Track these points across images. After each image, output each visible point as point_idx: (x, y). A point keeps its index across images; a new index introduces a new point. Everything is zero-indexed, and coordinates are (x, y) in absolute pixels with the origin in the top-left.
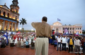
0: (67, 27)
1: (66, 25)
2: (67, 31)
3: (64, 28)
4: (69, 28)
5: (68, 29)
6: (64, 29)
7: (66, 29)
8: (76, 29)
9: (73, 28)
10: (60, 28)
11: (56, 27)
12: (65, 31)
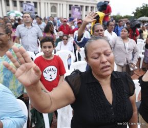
0: (79, 5)
2: (79, 13)
3: (70, 6)
4: (82, 6)
5: (80, 8)
6: (70, 9)
7: (77, 10)
10: (61, 5)
11: (49, 2)
12: (73, 14)
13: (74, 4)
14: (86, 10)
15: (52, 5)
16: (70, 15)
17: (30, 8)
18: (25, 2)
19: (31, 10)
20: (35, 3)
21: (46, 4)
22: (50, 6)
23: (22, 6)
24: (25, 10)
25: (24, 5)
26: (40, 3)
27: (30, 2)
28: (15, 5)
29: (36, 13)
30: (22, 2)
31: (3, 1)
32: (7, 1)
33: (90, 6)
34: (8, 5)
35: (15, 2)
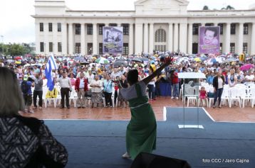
0: (216, 22)
1: (206, 8)
2: (215, 41)
3: (196, 26)
4: (222, 25)
6: (195, 33)
9: (246, 25)
10: (176, 27)
11: (152, 22)
12: (202, 42)
13: (203, 22)
14: (233, 32)
15: (158, 27)
16: (195, 46)
17: (115, 35)
18: (107, 26)
19: (118, 39)
20: (126, 26)
21: (146, 27)
23: (101, 33)
24: (106, 40)
25: (105, 32)
26: (134, 25)
27: (115, 25)
28: (90, 32)
29: (126, 45)
30: (101, 26)
31: (71, 27)
32: (77, 26)
33: (242, 22)
34: (78, 32)
35: (89, 26)
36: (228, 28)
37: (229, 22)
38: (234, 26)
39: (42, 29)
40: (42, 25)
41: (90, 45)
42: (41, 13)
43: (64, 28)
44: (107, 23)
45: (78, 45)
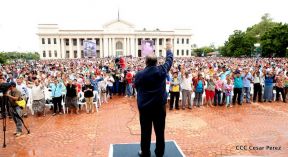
0: (151, 38)
2: (151, 49)
3: (140, 40)
4: (154, 40)
6: (140, 44)
7: (148, 44)
8: (176, 41)
9: (167, 40)
10: (128, 40)
11: (114, 37)
13: (144, 38)
14: (160, 44)
15: (117, 41)
16: (140, 52)
17: (91, 45)
19: (93, 48)
20: (98, 40)
21: (110, 40)
22: (114, 42)
23: (82, 44)
24: (86, 49)
25: (85, 43)
26: (103, 39)
27: (91, 39)
28: (75, 44)
29: (98, 51)
30: (82, 40)
31: (62, 41)
32: (67, 40)
33: (165, 38)
34: (67, 44)
35: (75, 40)
36: (158, 42)
37: (158, 38)
38: (161, 40)
39: (43, 43)
40: (43, 40)
41: (75, 52)
42: (42, 32)
43: (58, 41)
44: (86, 38)
45: (68, 52)
